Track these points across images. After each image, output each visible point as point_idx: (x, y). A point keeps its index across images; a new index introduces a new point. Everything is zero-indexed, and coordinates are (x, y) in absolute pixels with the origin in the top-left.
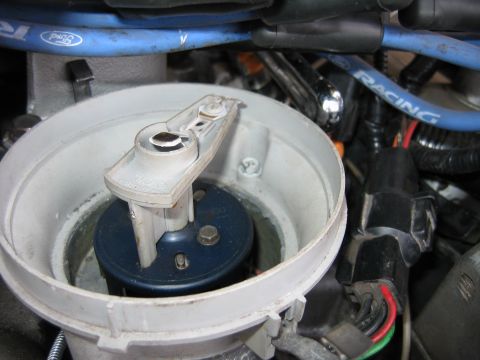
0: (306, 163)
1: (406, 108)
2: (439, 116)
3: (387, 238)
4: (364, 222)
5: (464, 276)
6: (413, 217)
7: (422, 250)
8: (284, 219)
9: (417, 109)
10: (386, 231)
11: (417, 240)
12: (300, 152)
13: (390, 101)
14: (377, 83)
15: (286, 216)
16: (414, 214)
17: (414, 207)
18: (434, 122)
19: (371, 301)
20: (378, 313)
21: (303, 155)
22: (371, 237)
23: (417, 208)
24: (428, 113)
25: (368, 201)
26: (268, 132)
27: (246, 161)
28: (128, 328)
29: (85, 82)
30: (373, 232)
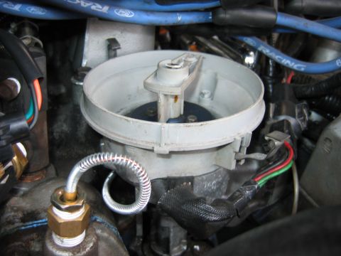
1: (287, 64)
2: (305, 66)
3: (283, 121)
4: (271, 115)
5: (326, 139)
7: (303, 129)
9: (293, 64)
10: (282, 118)
11: (300, 122)
13: (279, 61)
14: (271, 52)
16: (297, 111)
17: (296, 108)
18: (303, 69)
22: (276, 121)
23: (298, 108)
24: (299, 65)
25: (272, 106)
26: (216, 74)
27: (204, 91)
28: (169, 142)
29: (115, 50)
30: (277, 119)
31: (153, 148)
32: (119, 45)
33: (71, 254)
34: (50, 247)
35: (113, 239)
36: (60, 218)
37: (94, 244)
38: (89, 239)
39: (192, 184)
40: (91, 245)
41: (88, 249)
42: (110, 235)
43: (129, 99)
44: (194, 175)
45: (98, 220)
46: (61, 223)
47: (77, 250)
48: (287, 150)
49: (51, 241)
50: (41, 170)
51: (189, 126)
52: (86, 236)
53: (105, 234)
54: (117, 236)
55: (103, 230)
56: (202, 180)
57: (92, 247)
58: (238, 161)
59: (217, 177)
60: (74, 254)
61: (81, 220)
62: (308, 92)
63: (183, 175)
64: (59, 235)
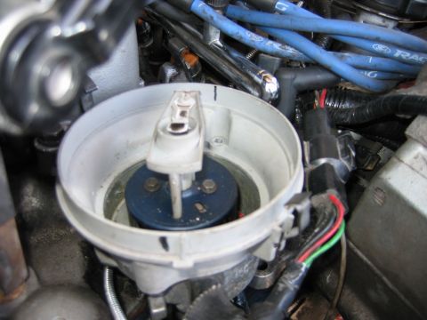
0: (261, 129)
3: (324, 165)
4: (307, 159)
5: (378, 189)
6: (339, 149)
7: (350, 170)
8: (251, 171)
10: (323, 161)
11: (346, 163)
12: (257, 123)
15: (251, 168)
16: (339, 147)
17: (338, 142)
19: (325, 208)
20: (331, 214)
21: (260, 125)
22: (314, 167)
23: (340, 142)
25: (307, 146)
26: (229, 112)
29: (90, 92)
30: (316, 164)
31: (171, 263)
32: (95, 86)
43: (118, 158)
44: (223, 270)
62: (348, 120)
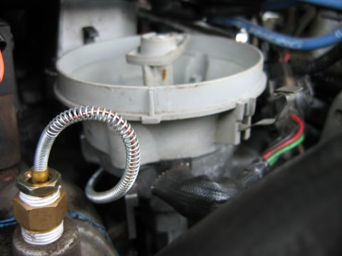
25: (272, 83)
26: (206, 57)
28: (159, 110)
29: (93, 37)
31: (141, 118)
32: (98, 33)
33: (45, 253)
34: (19, 247)
35: (99, 240)
36: (28, 206)
37: (75, 241)
38: (68, 235)
39: (190, 165)
40: (71, 241)
41: (67, 246)
42: (95, 234)
44: (192, 156)
45: (80, 217)
46: (29, 211)
47: (54, 248)
48: (296, 123)
49: (19, 240)
50: (12, 168)
51: (182, 88)
52: (65, 231)
53: (90, 233)
54: (106, 237)
55: (86, 228)
56: (202, 164)
57: (72, 244)
58: (243, 133)
59: (218, 161)
60: (49, 253)
61: (55, 206)
63: (179, 157)
64: (29, 229)
